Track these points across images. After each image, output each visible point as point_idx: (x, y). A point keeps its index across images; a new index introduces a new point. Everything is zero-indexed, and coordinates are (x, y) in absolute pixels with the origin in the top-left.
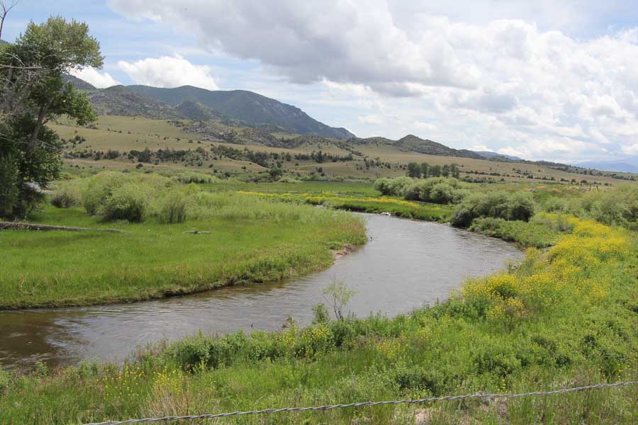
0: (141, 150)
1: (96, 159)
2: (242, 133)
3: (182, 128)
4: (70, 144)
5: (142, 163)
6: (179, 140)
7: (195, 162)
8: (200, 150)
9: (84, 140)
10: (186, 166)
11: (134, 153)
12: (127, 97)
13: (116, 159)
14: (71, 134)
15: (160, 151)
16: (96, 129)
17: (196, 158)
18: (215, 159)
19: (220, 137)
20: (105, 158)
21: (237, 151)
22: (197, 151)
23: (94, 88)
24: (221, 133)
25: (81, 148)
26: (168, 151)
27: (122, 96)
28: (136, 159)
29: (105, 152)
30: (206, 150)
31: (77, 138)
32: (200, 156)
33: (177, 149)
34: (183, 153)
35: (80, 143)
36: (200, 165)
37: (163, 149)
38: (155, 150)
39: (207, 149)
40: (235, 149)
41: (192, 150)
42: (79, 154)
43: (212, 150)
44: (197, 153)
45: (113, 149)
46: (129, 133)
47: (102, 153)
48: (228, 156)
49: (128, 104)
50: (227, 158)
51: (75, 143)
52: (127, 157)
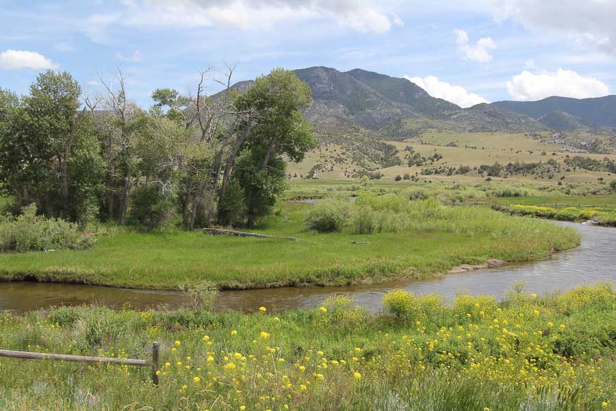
0: (491, 164)
1: (449, 175)
2: (609, 142)
3: (539, 140)
4: (430, 161)
5: (491, 177)
6: (531, 152)
7: (545, 174)
8: (551, 162)
9: (441, 158)
10: (536, 179)
11: (484, 168)
12: (489, 114)
13: (467, 173)
14: (431, 152)
15: (510, 165)
16: (456, 146)
17: (546, 170)
18: (568, 170)
19: (581, 147)
20: (457, 173)
21: (595, 161)
22: (549, 163)
23: (460, 108)
24: (584, 143)
25: (437, 164)
26: (518, 164)
27: (485, 113)
28: (485, 173)
29: (457, 168)
30: (558, 161)
31: (436, 156)
32: (552, 168)
33: (527, 162)
34: (534, 166)
35: (437, 160)
36: (550, 178)
37: (513, 163)
38: (505, 163)
39: (561, 161)
40: (592, 159)
41: (542, 162)
42: (434, 171)
43: (565, 161)
44: (549, 166)
45: (464, 165)
46: (483, 148)
47: (454, 169)
48: (584, 167)
49: (490, 121)
50: (582, 169)
51: (433, 161)
52: (477, 171)
